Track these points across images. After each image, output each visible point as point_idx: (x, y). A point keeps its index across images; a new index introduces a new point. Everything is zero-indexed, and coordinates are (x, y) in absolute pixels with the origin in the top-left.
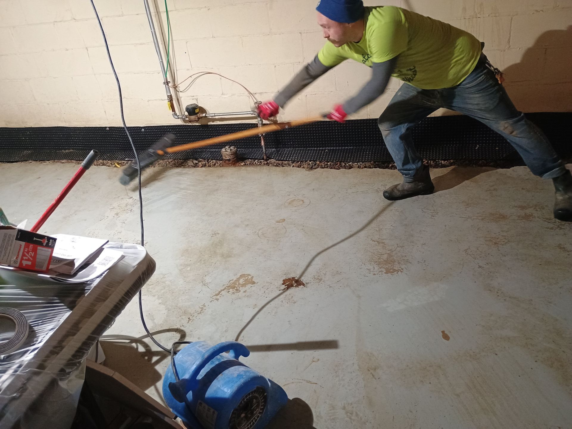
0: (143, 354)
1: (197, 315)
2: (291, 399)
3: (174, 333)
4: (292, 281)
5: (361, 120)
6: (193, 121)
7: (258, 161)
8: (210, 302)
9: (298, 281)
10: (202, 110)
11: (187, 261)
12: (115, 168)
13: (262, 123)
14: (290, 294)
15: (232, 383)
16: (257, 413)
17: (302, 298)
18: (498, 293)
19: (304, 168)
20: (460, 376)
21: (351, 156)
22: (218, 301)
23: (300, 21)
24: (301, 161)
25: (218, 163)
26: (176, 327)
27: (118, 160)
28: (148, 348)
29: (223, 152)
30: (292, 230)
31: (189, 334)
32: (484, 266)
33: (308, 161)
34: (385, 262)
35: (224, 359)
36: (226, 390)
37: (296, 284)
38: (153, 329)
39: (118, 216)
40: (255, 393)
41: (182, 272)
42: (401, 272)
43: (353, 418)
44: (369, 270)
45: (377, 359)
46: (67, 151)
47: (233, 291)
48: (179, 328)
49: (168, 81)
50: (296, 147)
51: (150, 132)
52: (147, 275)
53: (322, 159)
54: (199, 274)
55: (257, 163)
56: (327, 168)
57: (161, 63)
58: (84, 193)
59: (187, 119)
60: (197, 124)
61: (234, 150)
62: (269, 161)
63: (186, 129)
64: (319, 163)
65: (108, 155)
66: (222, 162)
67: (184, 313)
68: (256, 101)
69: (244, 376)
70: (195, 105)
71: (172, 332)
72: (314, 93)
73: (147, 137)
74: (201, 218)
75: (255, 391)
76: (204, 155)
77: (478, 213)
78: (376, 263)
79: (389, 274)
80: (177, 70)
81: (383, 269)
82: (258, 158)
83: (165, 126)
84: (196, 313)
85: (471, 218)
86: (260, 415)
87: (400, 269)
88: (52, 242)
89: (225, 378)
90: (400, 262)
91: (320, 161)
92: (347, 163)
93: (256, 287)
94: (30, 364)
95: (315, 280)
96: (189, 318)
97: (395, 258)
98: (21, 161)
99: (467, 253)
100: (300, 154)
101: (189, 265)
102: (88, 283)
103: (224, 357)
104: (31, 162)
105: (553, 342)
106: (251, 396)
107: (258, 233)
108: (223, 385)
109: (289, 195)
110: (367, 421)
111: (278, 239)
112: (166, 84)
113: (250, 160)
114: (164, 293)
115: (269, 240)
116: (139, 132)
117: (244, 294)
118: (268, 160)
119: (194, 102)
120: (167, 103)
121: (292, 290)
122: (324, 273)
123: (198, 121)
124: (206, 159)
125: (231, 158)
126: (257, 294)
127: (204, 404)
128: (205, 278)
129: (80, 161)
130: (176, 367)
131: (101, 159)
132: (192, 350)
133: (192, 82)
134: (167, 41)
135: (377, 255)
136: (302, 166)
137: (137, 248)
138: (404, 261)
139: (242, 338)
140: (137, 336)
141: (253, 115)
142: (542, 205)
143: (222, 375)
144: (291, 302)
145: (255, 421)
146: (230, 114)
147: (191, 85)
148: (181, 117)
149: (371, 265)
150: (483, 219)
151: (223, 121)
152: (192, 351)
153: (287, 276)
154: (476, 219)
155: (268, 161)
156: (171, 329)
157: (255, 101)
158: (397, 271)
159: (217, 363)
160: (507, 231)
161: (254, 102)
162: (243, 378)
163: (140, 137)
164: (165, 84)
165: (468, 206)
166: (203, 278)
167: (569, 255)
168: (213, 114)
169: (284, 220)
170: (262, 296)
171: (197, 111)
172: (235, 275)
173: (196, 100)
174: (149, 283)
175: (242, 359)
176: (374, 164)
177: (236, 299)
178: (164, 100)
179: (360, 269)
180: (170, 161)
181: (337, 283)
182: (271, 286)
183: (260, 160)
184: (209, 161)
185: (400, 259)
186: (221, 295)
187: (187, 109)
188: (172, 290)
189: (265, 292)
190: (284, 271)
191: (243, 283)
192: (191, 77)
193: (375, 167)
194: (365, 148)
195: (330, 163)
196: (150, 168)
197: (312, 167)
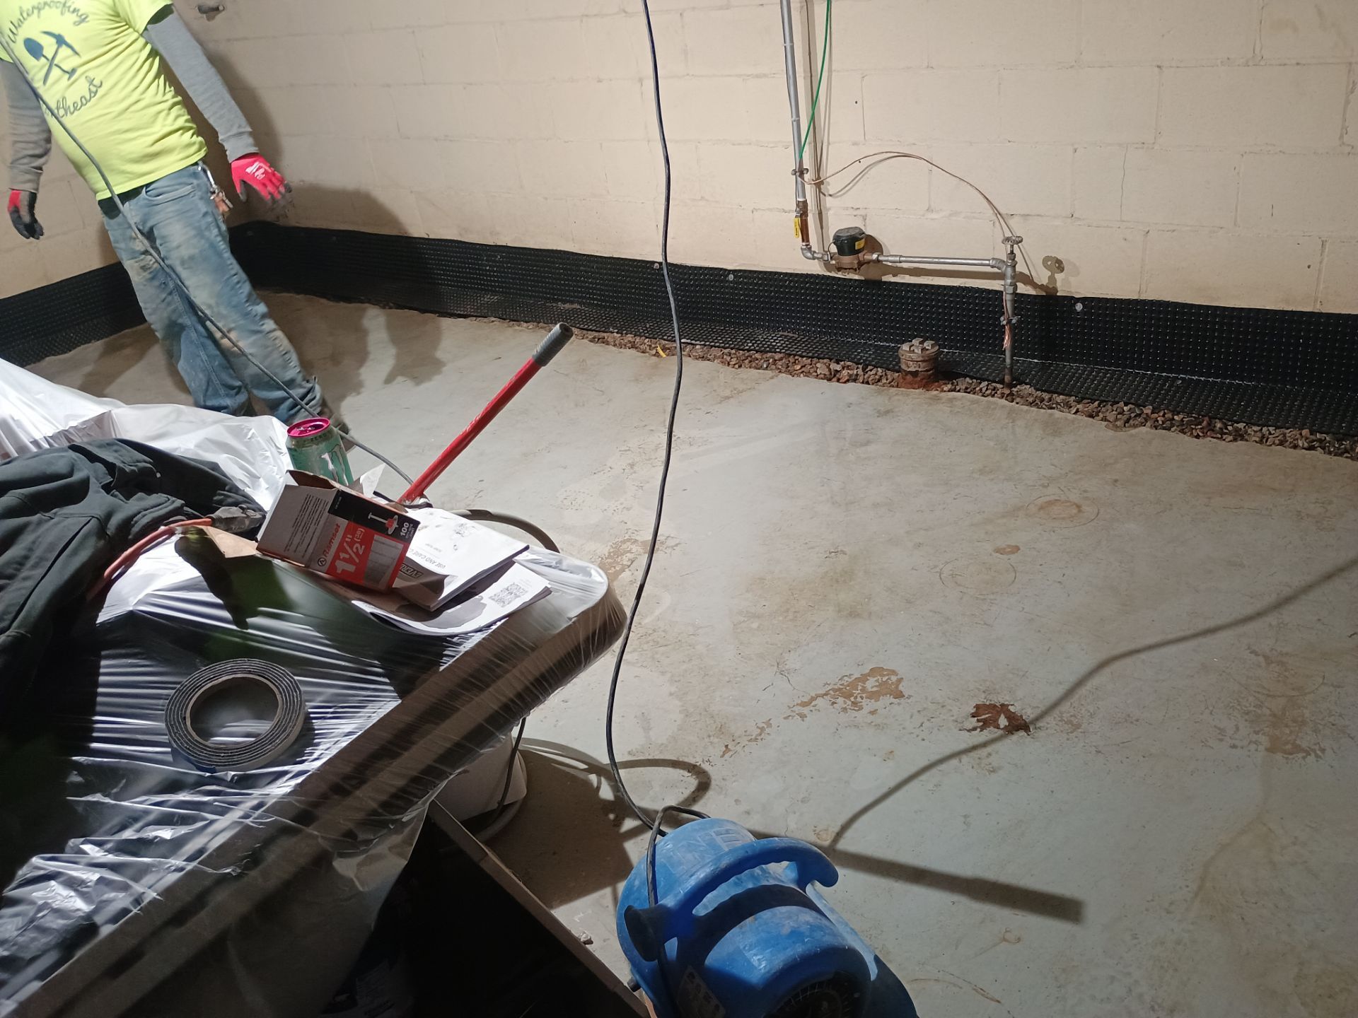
1: (747, 743)
3: (686, 774)
4: (998, 712)
6: (846, 269)
7: (988, 385)
8: (785, 718)
9: (1014, 717)
10: (873, 244)
11: (755, 606)
12: (653, 357)
13: (1014, 292)
15: (774, 946)
17: (1015, 765)
19: (1104, 419)
21: (1247, 406)
22: (803, 720)
23: (1163, 35)
24: (1102, 402)
25: (889, 376)
26: (692, 761)
27: (665, 340)
28: (619, 794)
29: (903, 352)
30: (1029, 580)
31: (717, 785)
33: (1122, 404)
34: (1274, 720)
35: (768, 881)
36: (755, 960)
37: (1007, 725)
39: (632, 471)
40: (828, 986)
41: (739, 630)
42: (1317, 756)
44: (1222, 731)
46: (567, 306)
47: (845, 703)
48: (698, 764)
49: (804, 168)
50: (1097, 363)
51: (746, 283)
53: (1162, 403)
54: (776, 645)
55: (984, 390)
56: (1170, 429)
57: (795, 123)
58: (576, 405)
59: (834, 262)
60: (856, 277)
61: (933, 350)
62: (1016, 390)
63: (828, 285)
64: (1149, 412)
65: (648, 326)
66: (898, 376)
67: (720, 731)
68: (1010, 235)
69: (808, 937)
70: (857, 231)
71: (682, 771)
73: (736, 295)
74: (814, 507)
75: (829, 982)
76: (859, 353)
78: (1247, 717)
79: (1279, 756)
80: (829, 144)
81: (1262, 738)
82: (991, 378)
83: (781, 273)
84: (745, 738)
87: (1317, 747)
88: (408, 528)
89: (760, 929)
90: (1321, 727)
91: (1154, 409)
92: (1230, 423)
93: (904, 707)
94: (280, 807)
96: (727, 746)
97: (1307, 715)
98: (473, 316)
101: (759, 617)
102: (455, 640)
103: (769, 873)
104: (493, 321)
106: (817, 992)
107: (941, 570)
108: (751, 946)
109: (1044, 486)
111: (988, 595)
112: (798, 174)
113: (968, 379)
114: (686, 670)
115: (965, 593)
116: (722, 281)
117: (871, 718)
118: (1015, 387)
119: (857, 223)
120: (792, 219)
122: (1089, 712)
123: (858, 271)
124: (861, 364)
125: (920, 370)
126: (901, 724)
128: (786, 656)
129: (589, 332)
131: (631, 334)
133: (860, 174)
134: (817, 71)
135: (1257, 695)
136: (1101, 415)
137: (590, 575)
138: (1334, 727)
140: (603, 759)
141: (996, 270)
143: (756, 919)
146: (937, 260)
147: (858, 181)
148: (820, 256)
149: (1230, 719)
151: (917, 276)
152: (699, 841)
153: (990, 697)
155: (1013, 389)
157: (1008, 234)
158: (1303, 750)
159: (750, 886)
161: (1004, 235)
162: (803, 941)
163: (723, 293)
164: (795, 174)
166: (784, 654)
168: (896, 256)
169: (1016, 549)
170: (912, 733)
171: (859, 245)
172: (859, 665)
173: (862, 218)
174: (659, 639)
175: (814, 891)
176: (1308, 435)
177: (846, 727)
178: (789, 212)
179: (1196, 722)
180: (777, 356)
181: (1121, 745)
182: (940, 714)
183: (994, 384)
184: (867, 370)
185: (1323, 719)
186: (814, 706)
187: (837, 240)
188: (705, 667)
189: (921, 725)
190: (985, 681)
191: (875, 689)
192: (860, 162)
193: (1311, 448)
194: (1291, 390)
195: (1182, 416)
196: (730, 369)
197: (1127, 421)
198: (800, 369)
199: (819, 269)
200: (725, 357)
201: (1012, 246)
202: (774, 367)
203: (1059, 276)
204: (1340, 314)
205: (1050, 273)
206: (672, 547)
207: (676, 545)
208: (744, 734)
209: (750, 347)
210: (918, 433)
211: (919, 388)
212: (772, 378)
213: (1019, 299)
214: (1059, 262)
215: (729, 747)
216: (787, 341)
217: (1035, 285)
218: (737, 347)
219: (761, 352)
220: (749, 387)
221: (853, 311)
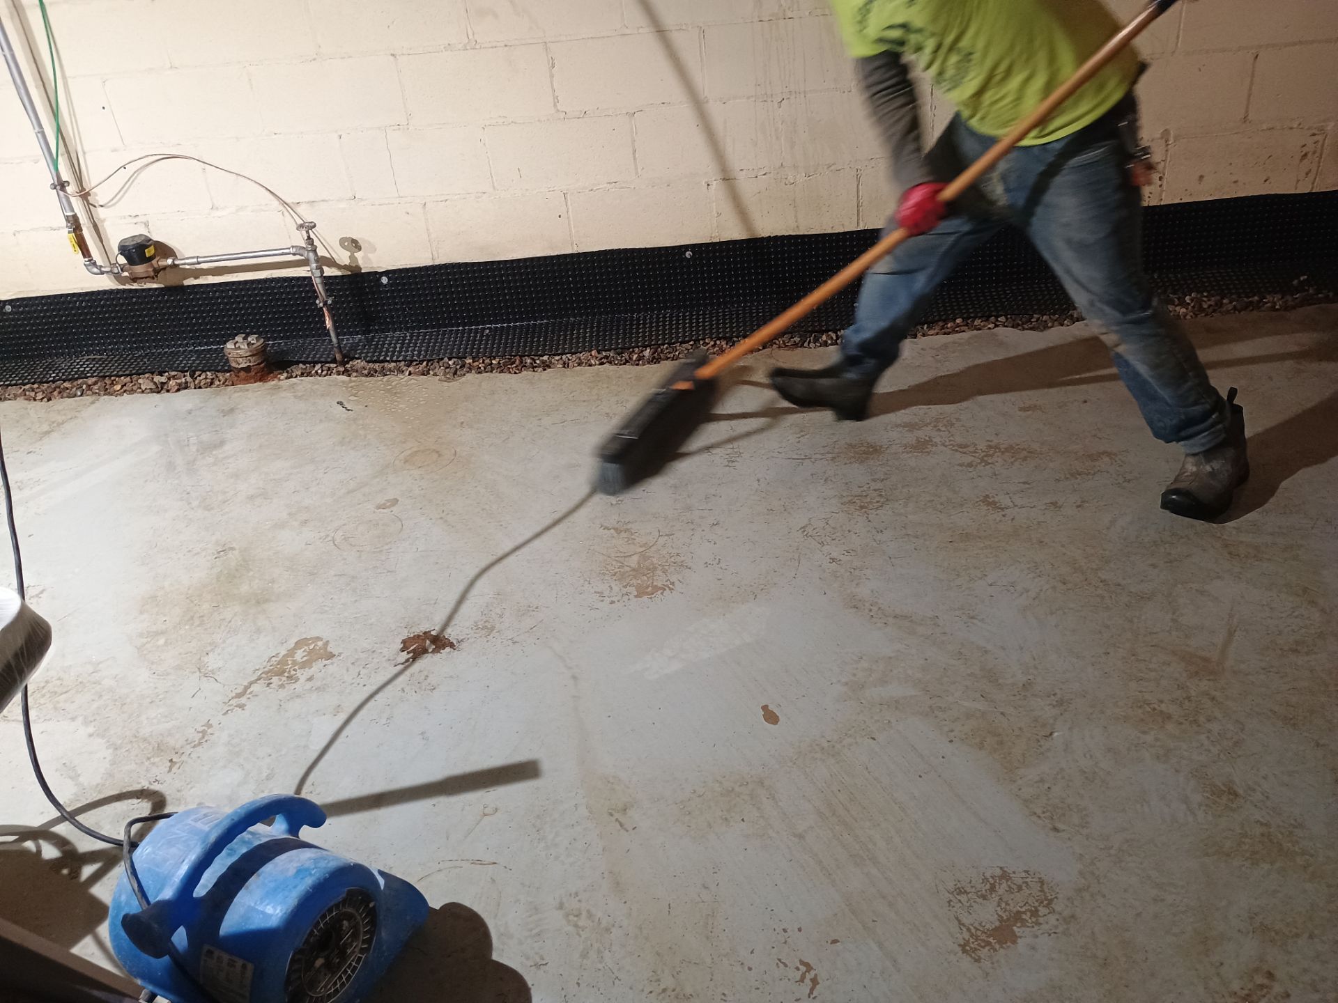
0: (56, 864)
1: (192, 750)
2: (438, 908)
3: (135, 801)
4: (424, 640)
5: (558, 257)
6: (142, 278)
7: (322, 367)
8: (224, 714)
9: (438, 639)
10: (164, 250)
11: (155, 624)
13: (322, 275)
14: (421, 671)
15: (283, 890)
16: (355, 952)
17: (451, 677)
18: (870, 610)
19: (435, 375)
20: (804, 796)
21: (545, 341)
22: (244, 710)
23: (389, 27)
24: (429, 361)
25: (221, 378)
26: (138, 787)
28: (67, 847)
29: (229, 351)
30: (415, 524)
31: (174, 797)
32: (841, 557)
33: (446, 359)
34: (634, 573)
35: (260, 840)
36: (269, 910)
37: (434, 647)
38: (77, 800)
40: (344, 906)
41: (145, 652)
42: (670, 589)
43: (581, 924)
44: (600, 593)
45: (628, 788)
47: (280, 680)
48: (145, 788)
49: (64, 180)
50: (414, 328)
51: (28, 312)
52: (29, 660)
53: (478, 352)
54: (191, 652)
55: (320, 371)
56: (491, 372)
57: (39, 135)
59: (126, 274)
60: (155, 286)
61: (259, 344)
62: (349, 366)
64: (471, 361)
66: (231, 375)
67: (158, 750)
68: (302, 222)
69: (313, 869)
70: (143, 238)
71: (130, 801)
72: (443, 198)
73: (21, 326)
74: (186, 515)
75: (344, 902)
76: (182, 361)
77: (824, 447)
78: (615, 578)
79: (645, 598)
80: (84, 153)
81: (629, 589)
82: (323, 359)
83: (68, 295)
84: (188, 747)
85: (811, 458)
86: (364, 957)
87: (668, 583)
89: (266, 881)
90: (667, 567)
91: (473, 358)
92: (537, 358)
93: (338, 665)
95: (477, 631)
96: (171, 761)
97: (655, 562)
99: (805, 533)
100: (424, 345)
101: (163, 633)
103: (259, 834)
105: (982, 696)
106: (336, 915)
107: (333, 537)
108: (261, 899)
109: (403, 442)
110: (613, 926)
111: (382, 546)
112: (58, 187)
113: (301, 365)
114: (99, 708)
115: (362, 551)
117: (309, 685)
118: (348, 363)
119: (140, 230)
120: (65, 237)
121: (426, 660)
122: (498, 614)
123: (156, 279)
124: (187, 371)
125: (251, 364)
126: (340, 680)
127: (217, 953)
128: (206, 659)
130: (139, 876)
132: (178, 830)
133: (128, 181)
134: (49, 80)
135: (617, 559)
136: (431, 372)
138: (676, 565)
139: (311, 789)
140: (35, 822)
141: (298, 257)
142: (948, 418)
143: (259, 876)
144: (424, 688)
145: (353, 971)
146: (237, 256)
147: (128, 188)
148: (108, 269)
149: (604, 583)
150: (833, 459)
151: (220, 275)
152: (178, 834)
153: (413, 630)
154: (821, 459)
155: (347, 366)
156: (124, 793)
157: (300, 222)
158: (660, 588)
159: (244, 850)
160: (883, 480)
161: (296, 223)
162: (311, 874)
163: (3, 327)
164: (55, 188)
165: (802, 434)
166: (202, 658)
167: (1004, 516)
168: (193, 258)
169: (395, 502)
170: (353, 683)
171: (149, 252)
172: (283, 643)
173: (144, 226)
174: (56, 689)
175: (307, 833)
176: (597, 355)
177: (288, 700)
178: (59, 229)
179: (580, 594)
180: (91, 381)
181: (530, 631)
182: (373, 659)
183: (327, 365)
184: (196, 376)
185: (667, 562)
186: (250, 693)
187: (123, 250)
188: (120, 698)
189: (359, 674)
190: (403, 618)
191: (305, 659)
192: (125, 168)
193: (602, 364)
194: (575, 321)
195: (498, 360)
196: (38, 403)
197: (455, 373)
198: (121, 389)
199: (112, 284)
200: (27, 393)
201: (307, 232)
202: (89, 392)
203: (358, 255)
204: (593, 252)
205: (349, 254)
206: (37, 596)
207: (42, 592)
208: (185, 743)
209: (54, 377)
210: (270, 422)
211: (255, 382)
212: (93, 403)
213: (328, 281)
214: (354, 242)
215: (174, 760)
216: (97, 364)
217: (339, 267)
218: (39, 380)
219: (70, 380)
220: (69, 417)
221: (161, 321)
